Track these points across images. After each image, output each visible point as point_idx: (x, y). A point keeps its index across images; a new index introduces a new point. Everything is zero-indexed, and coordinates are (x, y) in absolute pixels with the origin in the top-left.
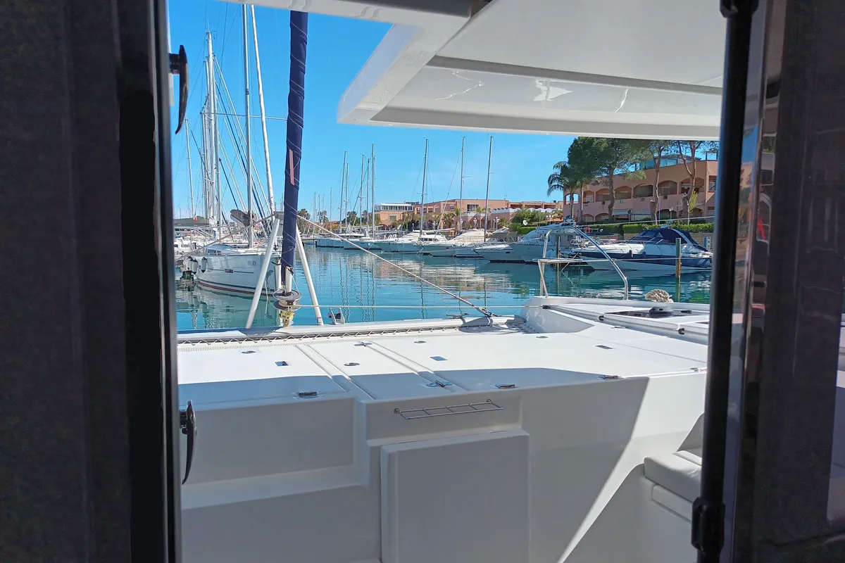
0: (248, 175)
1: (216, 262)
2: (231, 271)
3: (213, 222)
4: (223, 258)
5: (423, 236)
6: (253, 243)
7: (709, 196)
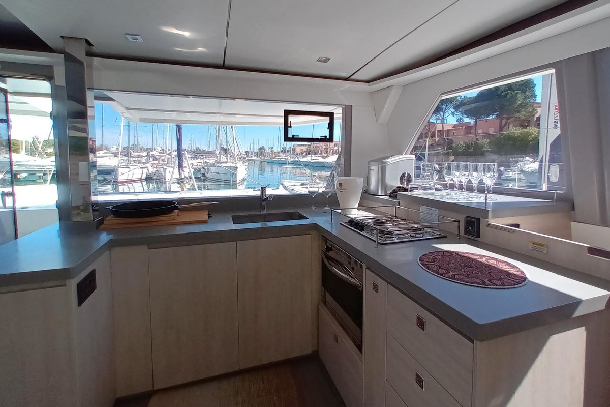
0: (227, 136)
1: (213, 169)
2: (219, 173)
3: (217, 152)
4: (216, 168)
5: (312, 158)
6: (229, 160)
7: (437, 139)
